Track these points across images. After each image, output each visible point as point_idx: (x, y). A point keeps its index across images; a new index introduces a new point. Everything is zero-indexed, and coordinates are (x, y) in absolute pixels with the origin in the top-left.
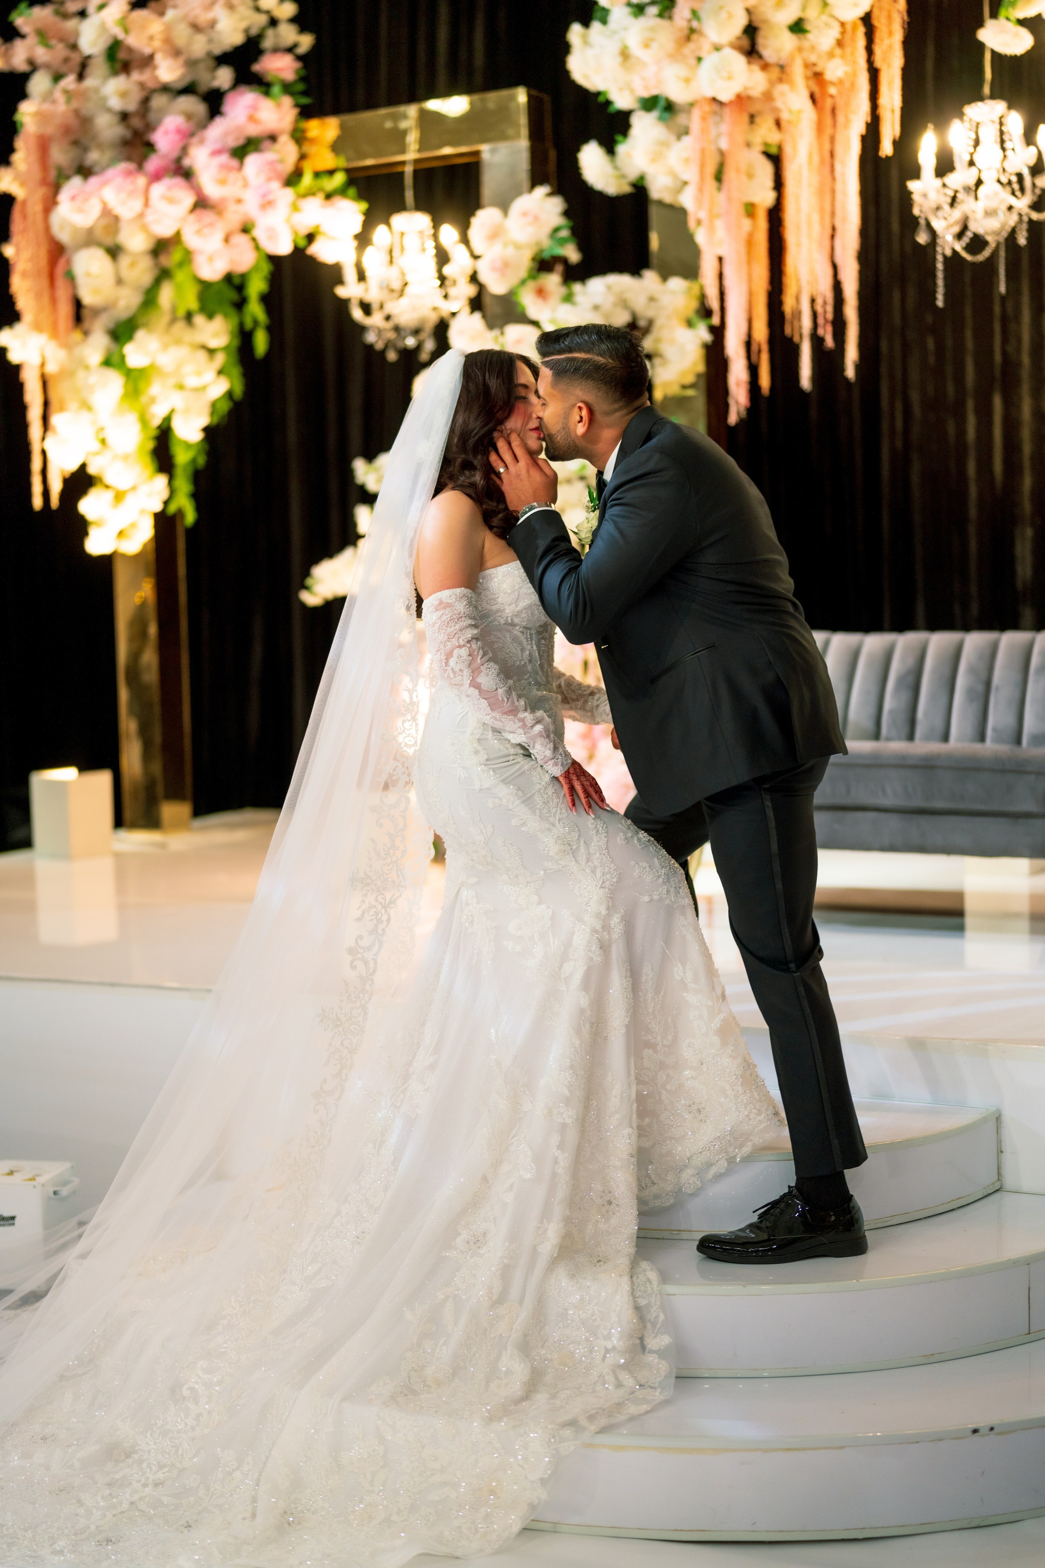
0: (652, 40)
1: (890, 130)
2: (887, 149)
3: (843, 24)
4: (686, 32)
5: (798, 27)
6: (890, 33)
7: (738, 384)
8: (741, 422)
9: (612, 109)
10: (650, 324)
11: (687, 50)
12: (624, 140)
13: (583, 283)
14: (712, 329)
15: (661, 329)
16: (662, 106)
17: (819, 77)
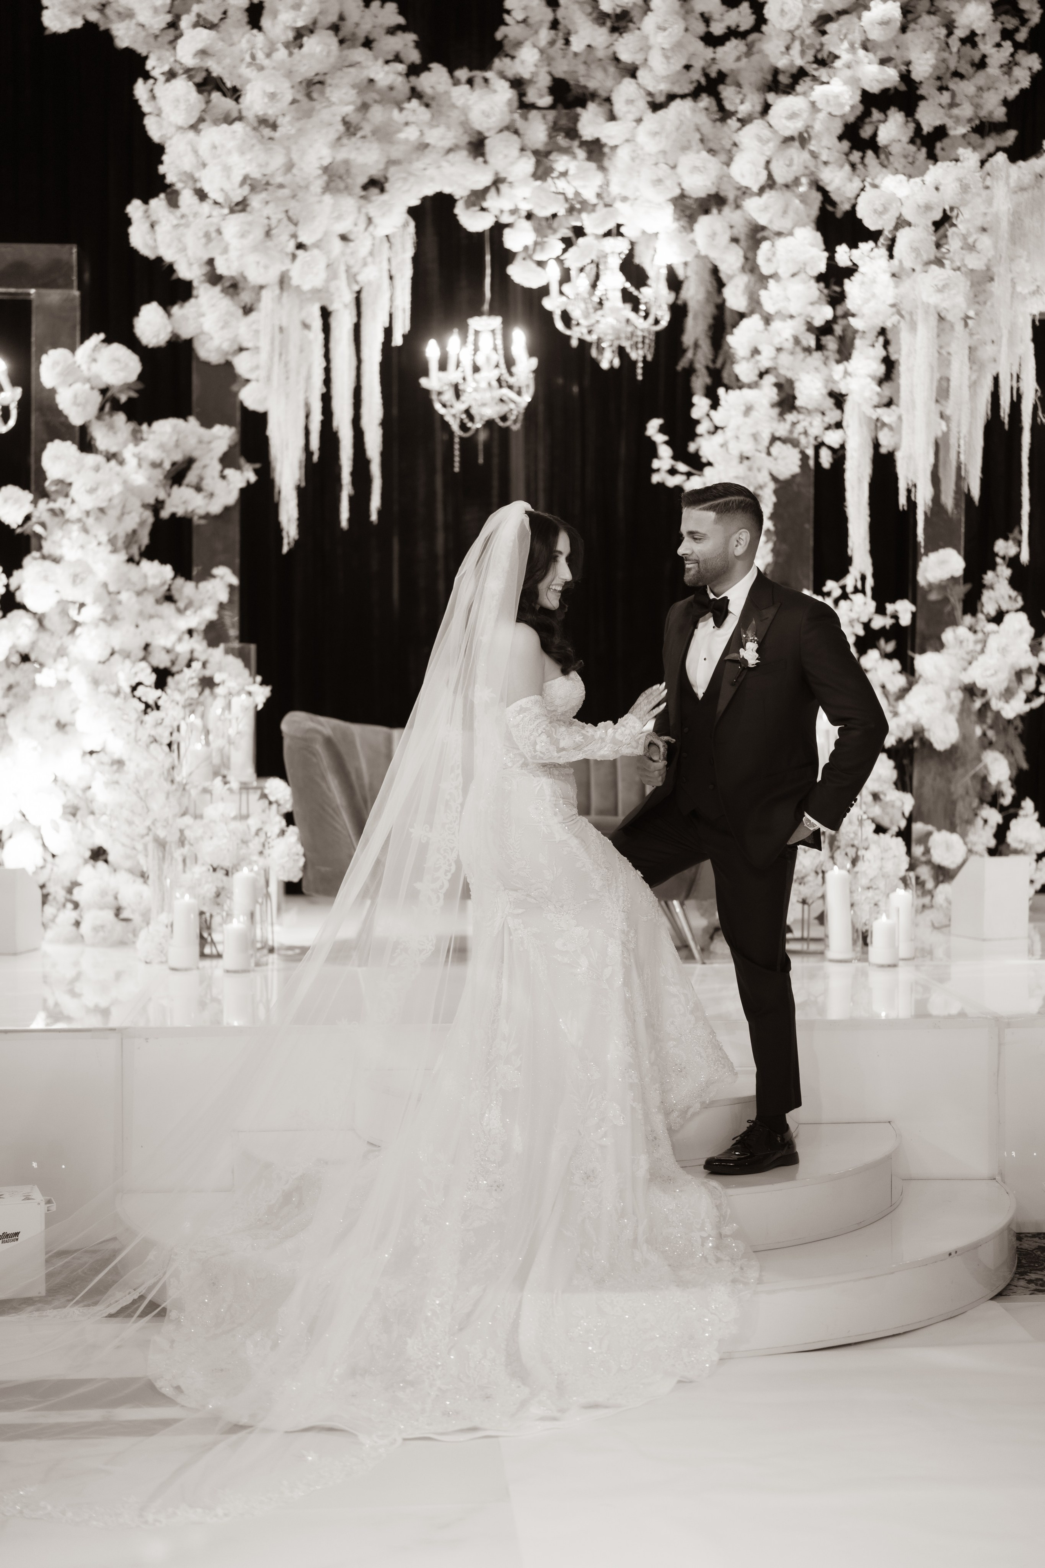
0: (249, 232)
1: (402, 327)
2: (397, 341)
3: (375, 239)
4: (267, 229)
5: (344, 238)
6: (404, 250)
7: (289, 520)
8: (290, 551)
9: (174, 277)
10: (190, 462)
11: (269, 244)
12: (182, 306)
13: (150, 425)
14: (256, 471)
15: (205, 467)
16: (228, 284)
17: (352, 277)
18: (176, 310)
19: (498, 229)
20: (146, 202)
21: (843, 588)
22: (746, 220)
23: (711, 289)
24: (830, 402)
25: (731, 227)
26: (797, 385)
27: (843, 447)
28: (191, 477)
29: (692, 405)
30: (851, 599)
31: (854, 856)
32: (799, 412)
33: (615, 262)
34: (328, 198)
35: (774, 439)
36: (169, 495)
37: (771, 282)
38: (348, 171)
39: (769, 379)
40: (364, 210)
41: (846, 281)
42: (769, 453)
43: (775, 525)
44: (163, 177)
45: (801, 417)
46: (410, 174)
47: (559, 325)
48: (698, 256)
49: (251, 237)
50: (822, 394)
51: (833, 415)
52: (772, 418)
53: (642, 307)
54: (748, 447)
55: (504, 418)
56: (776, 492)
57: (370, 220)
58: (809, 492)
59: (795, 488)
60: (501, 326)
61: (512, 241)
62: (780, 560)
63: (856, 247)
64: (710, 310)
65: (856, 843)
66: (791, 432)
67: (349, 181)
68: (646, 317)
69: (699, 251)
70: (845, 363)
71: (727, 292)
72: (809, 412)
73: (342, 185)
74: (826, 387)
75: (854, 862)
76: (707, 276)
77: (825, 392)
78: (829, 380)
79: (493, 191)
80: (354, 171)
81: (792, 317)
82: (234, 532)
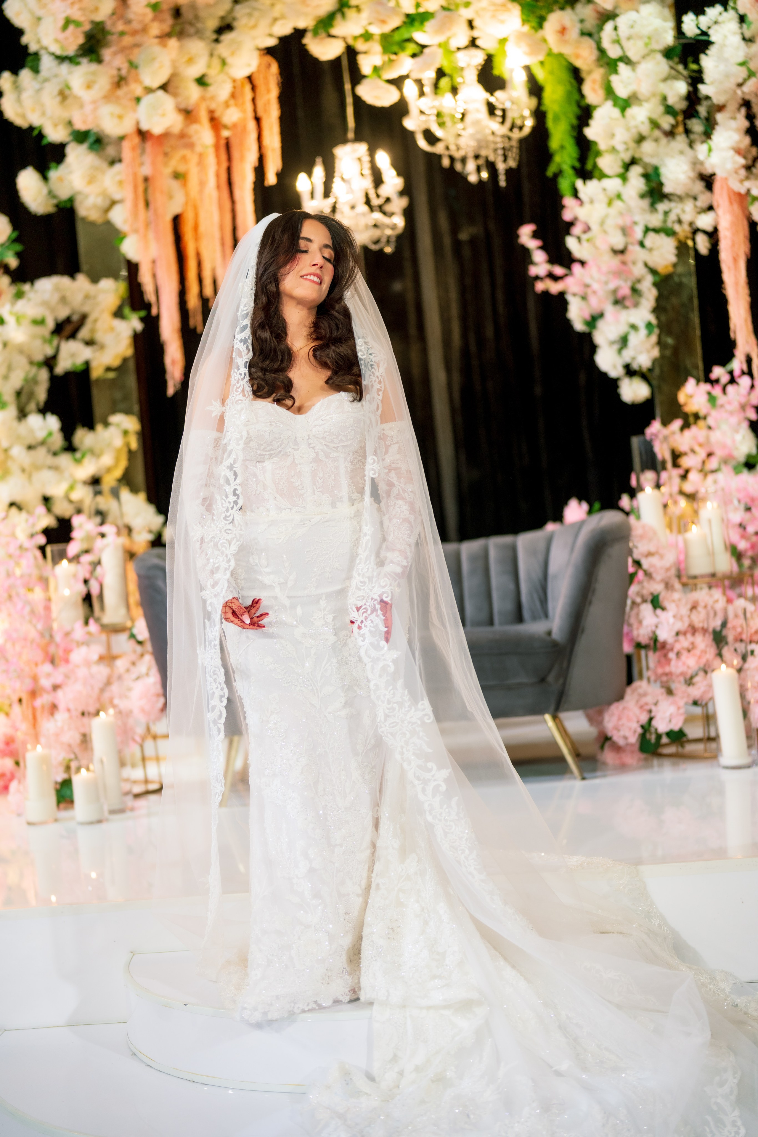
0: (94, 82)
1: (273, 165)
2: (271, 179)
3: (234, 81)
4: (116, 79)
5: (201, 81)
6: (268, 91)
7: (173, 363)
8: (177, 393)
9: (45, 142)
10: (84, 318)
11: (120, 93)
12: (57, 168)
13: (32, 283)
14: (142, 320)
15: (96, 321)
16: (92, 139)
17: (215, 122)
18: (53, 174)
19: (351, 53)
20: (15, 72)
21: (731, 373)
22: (598, 12)
23: (569, 87)
24: (700, 186)
25: (582, 21)
26: (663, 171)
27: (716, 230)
28: (84, 333)
29: (563, 207)
30: (737, 383)
31: (744, 651)
32: (670, 200)
33: (471, 76)
34: (173, 43)
35: (647, 230)
36: (57, 350)
37: (622, 67)
38: (197, 17)
39: (636, 171)
40: (216, 53)
41: (702, 57)
42: (642, 244)
43: (658, 318)
44: (26, 47)
45: (672, 205)
46: (255, 9)
47: (422, 143)
48: (550, 54)
49: (96, 87)
50: (689, 178)
51: (704, 199)
52: (644, 210)
53: (499, 113)
54: (618, 242)
55: (377, 242)
56: (656, 285)
57: (224, 62)
58: (692, 282)
59: (676, 279)
60: (367, 153)
61: (366, 64)
62: (668, 353)
63: (703, 13)
64: (572, 111)
65: (744, 637)
66: (665, 221)
67: (199, 25)
68: (503, 123)
69: (550, 49)
70: (709, 141)
71: (587, 89)
72: (680, 198)
73: (192, 30)
74: (694, 170)
75: (744, 658)
76: (566, 76)
77: (692, 174)
78: (696, 163)
79: (339, 16)
80: (202, 14)
81: (647, 100)
82: (131, 381)
